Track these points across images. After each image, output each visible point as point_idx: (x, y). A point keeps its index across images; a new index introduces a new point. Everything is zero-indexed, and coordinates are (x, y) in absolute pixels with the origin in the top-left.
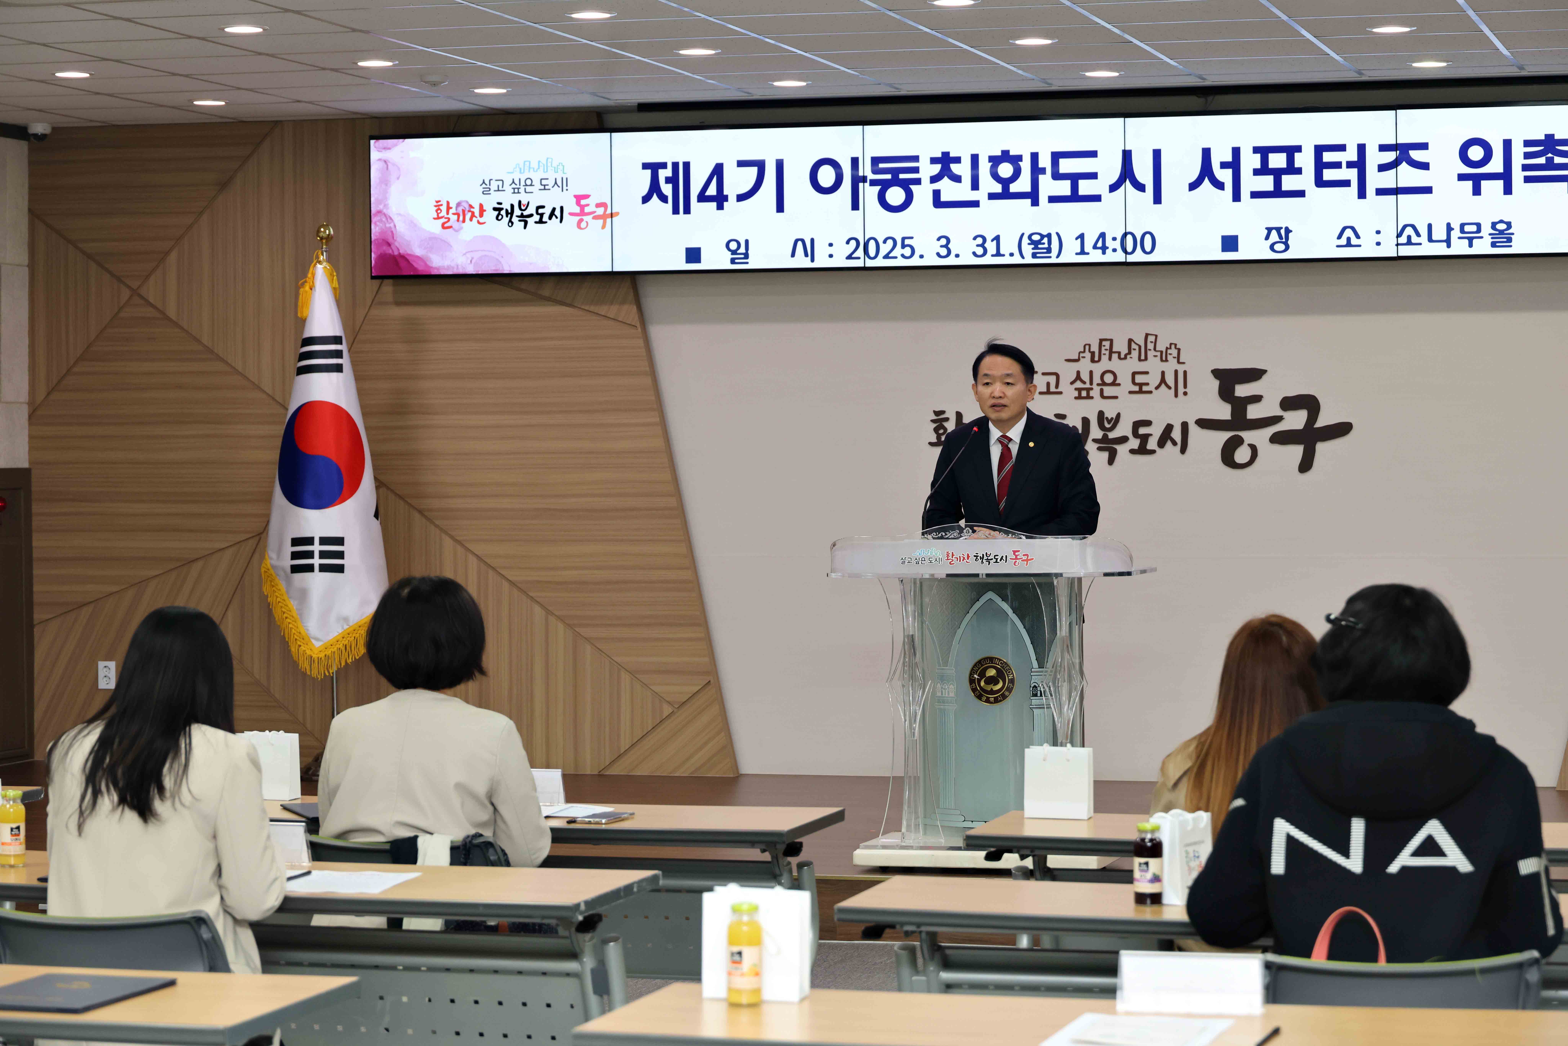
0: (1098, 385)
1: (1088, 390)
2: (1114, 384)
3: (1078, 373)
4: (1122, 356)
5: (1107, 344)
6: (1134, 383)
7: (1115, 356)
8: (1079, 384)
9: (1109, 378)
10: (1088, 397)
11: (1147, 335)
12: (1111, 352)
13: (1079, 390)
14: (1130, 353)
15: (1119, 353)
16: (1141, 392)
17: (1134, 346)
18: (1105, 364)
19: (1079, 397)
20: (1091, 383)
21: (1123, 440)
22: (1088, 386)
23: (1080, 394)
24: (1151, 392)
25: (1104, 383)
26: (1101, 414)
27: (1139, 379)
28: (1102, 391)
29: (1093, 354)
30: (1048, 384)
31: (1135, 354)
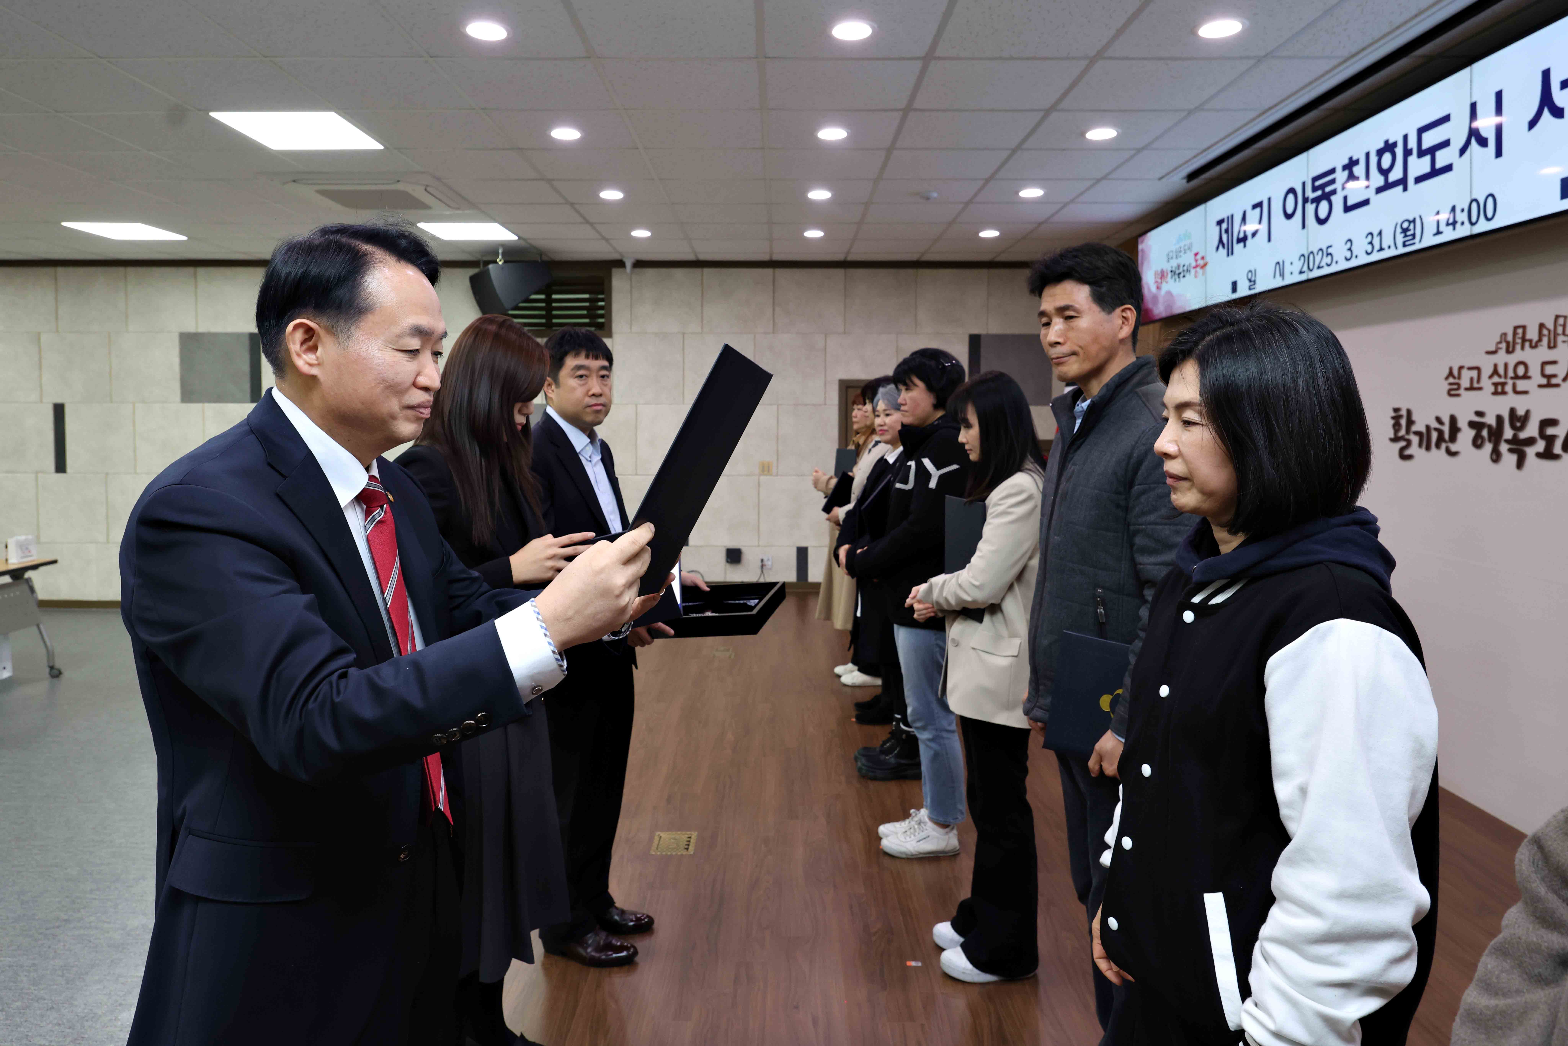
0: (1512, 378)
1: (1503, 384)
2: (1526, 377)
3: (1496, 366)
4: (1534, 344)
5: (1520, 331)
6: (1543, 375)
7: (1527, 344)
8: (1496, 379)
9: (1521, 371)
10: (1504, 393)
11: (1557, 317)
12: (1524, 340)
13: (1496, 385)
14: (1540, 340)
15: (1531, 341)
16: (1549, 385)
17: (1545, 332)
18: (1519, 355)
19: (1495, 393)
20: (1506, 377)
21: (1531, 441)
22: (1502, 380)
23: (1496, 389)
24: (1557, 386)
25: (1516, 377)
26: (1512, 411)
27: (1549, 370)
28: (1514, 386)
29: (1508, 343)
30: (1472, 379)
31: (1545, 340)
